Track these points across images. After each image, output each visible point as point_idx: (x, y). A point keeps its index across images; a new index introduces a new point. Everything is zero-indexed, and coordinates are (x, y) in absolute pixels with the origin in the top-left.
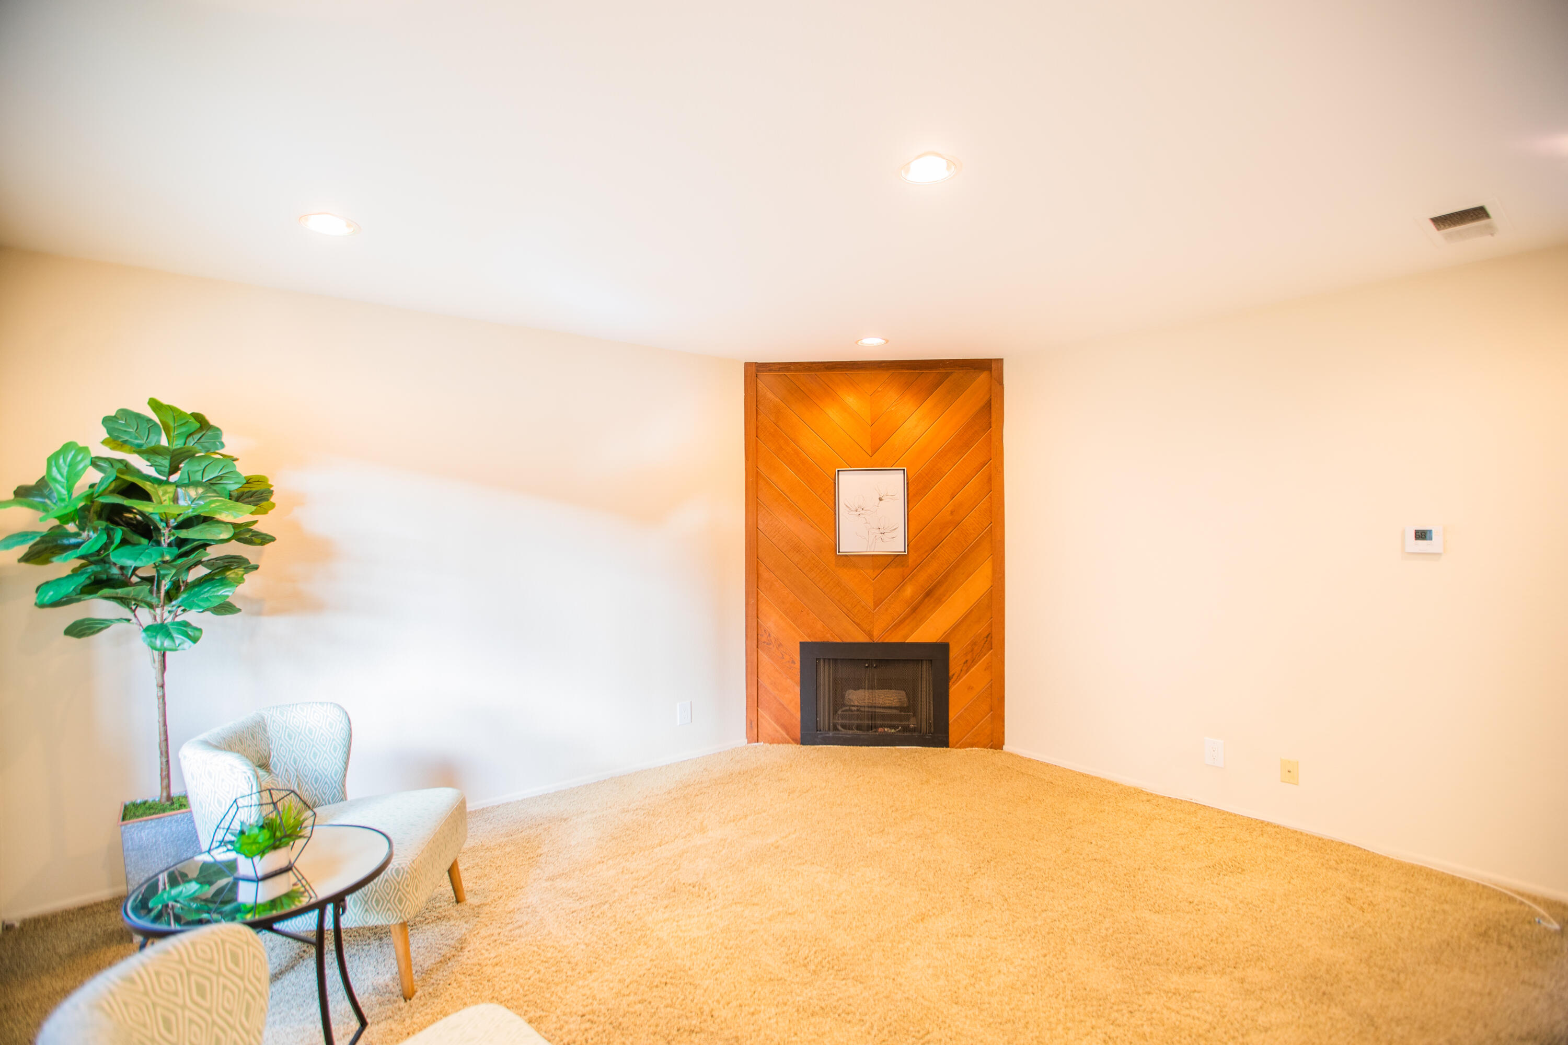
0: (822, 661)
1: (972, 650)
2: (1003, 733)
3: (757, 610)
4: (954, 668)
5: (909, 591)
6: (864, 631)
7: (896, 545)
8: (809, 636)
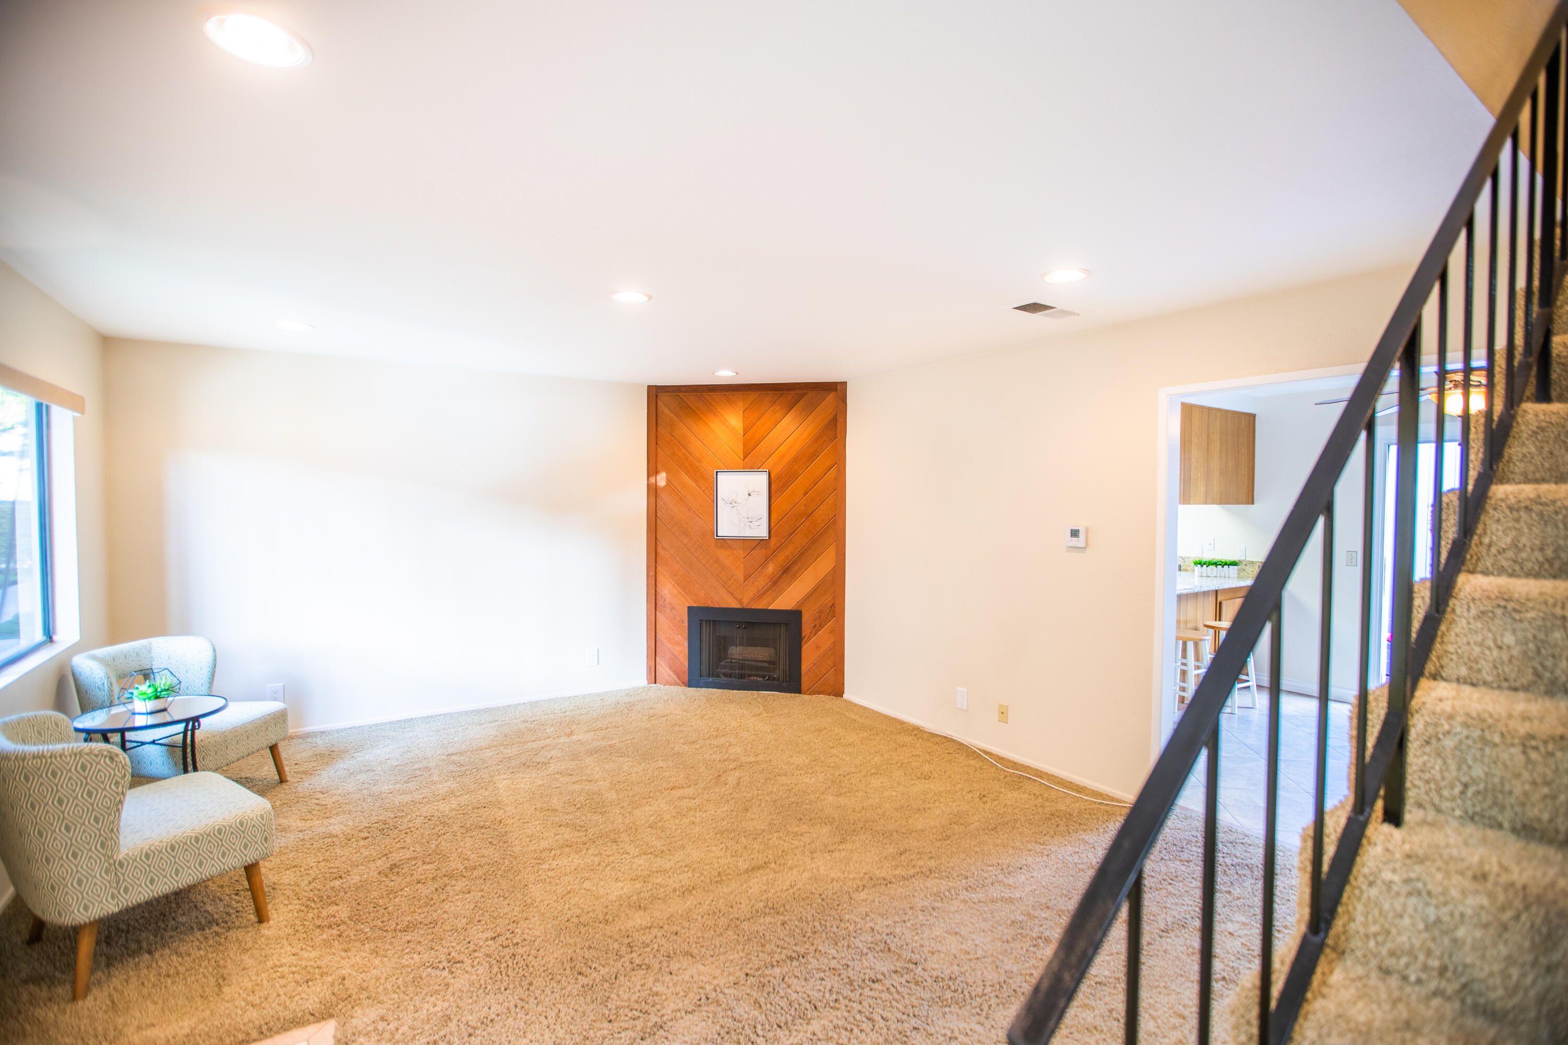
0: (704, 622)
1: (820, 617)
2: (843, 684)
3: (656, 580)
4: (806, 628)
5: (771, 568)
6: (736, 599)
7: (761, 531)
8: (695, 602)
